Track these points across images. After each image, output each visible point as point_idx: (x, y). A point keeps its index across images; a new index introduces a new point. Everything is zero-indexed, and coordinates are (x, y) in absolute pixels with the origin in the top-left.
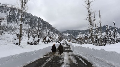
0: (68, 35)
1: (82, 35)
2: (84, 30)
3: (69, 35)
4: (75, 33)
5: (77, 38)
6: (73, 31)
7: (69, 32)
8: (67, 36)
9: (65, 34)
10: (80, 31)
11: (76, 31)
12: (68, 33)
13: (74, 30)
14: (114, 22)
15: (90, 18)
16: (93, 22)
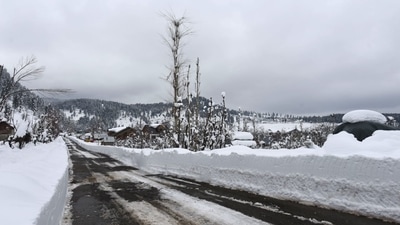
0: (78, 115)
1: (131, 120)
2: (137, 105)
3: (83, 115)
4: (107, 110)
5: (117, 130)
6: (98, 103)
7: (83, 104)
8: (76, 119)
9: (68, 114)
10: (123, 107)
11: (110, 103)
12: (77, 111)
13: (103, 102)
14: (224, 93)
15: (176, 78)
16: (181, 88)
